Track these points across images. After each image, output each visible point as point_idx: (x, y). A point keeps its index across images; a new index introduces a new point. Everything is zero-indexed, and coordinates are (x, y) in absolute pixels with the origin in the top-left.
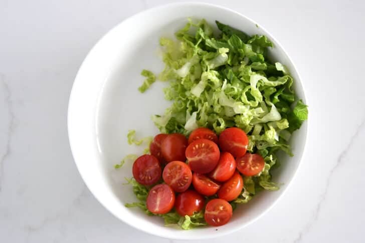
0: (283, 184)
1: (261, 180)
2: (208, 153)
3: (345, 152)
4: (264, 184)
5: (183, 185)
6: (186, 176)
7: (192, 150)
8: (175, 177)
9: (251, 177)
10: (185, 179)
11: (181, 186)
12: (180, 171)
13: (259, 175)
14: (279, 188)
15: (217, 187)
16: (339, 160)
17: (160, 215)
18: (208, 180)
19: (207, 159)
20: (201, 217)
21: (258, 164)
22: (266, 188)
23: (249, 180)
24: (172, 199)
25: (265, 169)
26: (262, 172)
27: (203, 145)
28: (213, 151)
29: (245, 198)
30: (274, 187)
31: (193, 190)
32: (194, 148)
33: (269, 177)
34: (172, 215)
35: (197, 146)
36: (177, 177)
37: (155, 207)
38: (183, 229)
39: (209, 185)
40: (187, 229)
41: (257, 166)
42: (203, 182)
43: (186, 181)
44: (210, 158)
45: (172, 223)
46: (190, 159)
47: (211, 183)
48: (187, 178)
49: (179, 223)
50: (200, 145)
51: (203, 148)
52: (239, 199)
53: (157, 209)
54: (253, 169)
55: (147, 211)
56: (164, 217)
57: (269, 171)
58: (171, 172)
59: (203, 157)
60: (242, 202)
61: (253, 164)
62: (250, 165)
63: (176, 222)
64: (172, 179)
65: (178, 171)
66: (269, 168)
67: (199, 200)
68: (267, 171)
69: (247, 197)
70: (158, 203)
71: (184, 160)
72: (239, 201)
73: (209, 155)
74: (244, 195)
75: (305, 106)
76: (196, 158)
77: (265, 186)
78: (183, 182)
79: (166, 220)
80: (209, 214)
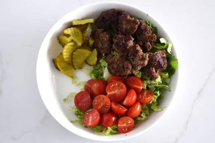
0: (165, 107)
1: (152, 106)
2: (119, 89)
3: (202, 89)
4: (154, 108)
5: (105, 109)
6: (107, 103)
7: (110, 87)
8: (100, 104)
9: (146, 104)
10: (107, 105)
11: (104, 110)
12: (103, 101)
13: (151, 102)
14: (163, 110)
15: (125, 110)
16: (199, 94)
17: (91, 127)
18: (120, 106)
19: (119, 93)
20: (116, 127)
21: (150, 96)
22: (155, 110)
23: (145, 106)
24: (98, 117)
25: (154, 98)
26: (152, 101)
27: (117, 84)
28: (122, 88)
29: (143, 117)
30: (160, 109)
31: (111, 111)
32: (111, 87)
33: (157, 103)
34: (99, 127)
35: (113, 85)
36: (102, 105)
37: (88, 122)
38: (106, 135)
39: (121, 108)
40: (108, 135)
41: (149, 97)
42: (117, 107)
43: (107, 106)
44: (120, 92)
45: (99, 132)
46: (109, 93)
47: (122, 108)
48: (108, 105)
49: (103, 132)
50: (115, 85)
51: (116, 86)
52: (139, 118)
53: (90, 124)
54: (146, 99)
55: (84, 125)
56: (94, 128)
57: (157, 100)
58: (98, 102)
59: (116, 92)
60: (141, 119)
61: (146, 96)
62: (145, 97)
63: (101, 131)
64: (98, 106)
65: (102, 101)
66: (156, 98)
67: (115, 117)
68: (155, 100)
69: (144, 117)
70: (90, 120)
71: (105, 94)
72: (139, 119)
73: (120, 90)
74: (142, 115)
75: (177, 60)
76: (113, 92)
77: (154, 109)
78: (105, 107)
79: (95, 130)
80: (121, 126)
